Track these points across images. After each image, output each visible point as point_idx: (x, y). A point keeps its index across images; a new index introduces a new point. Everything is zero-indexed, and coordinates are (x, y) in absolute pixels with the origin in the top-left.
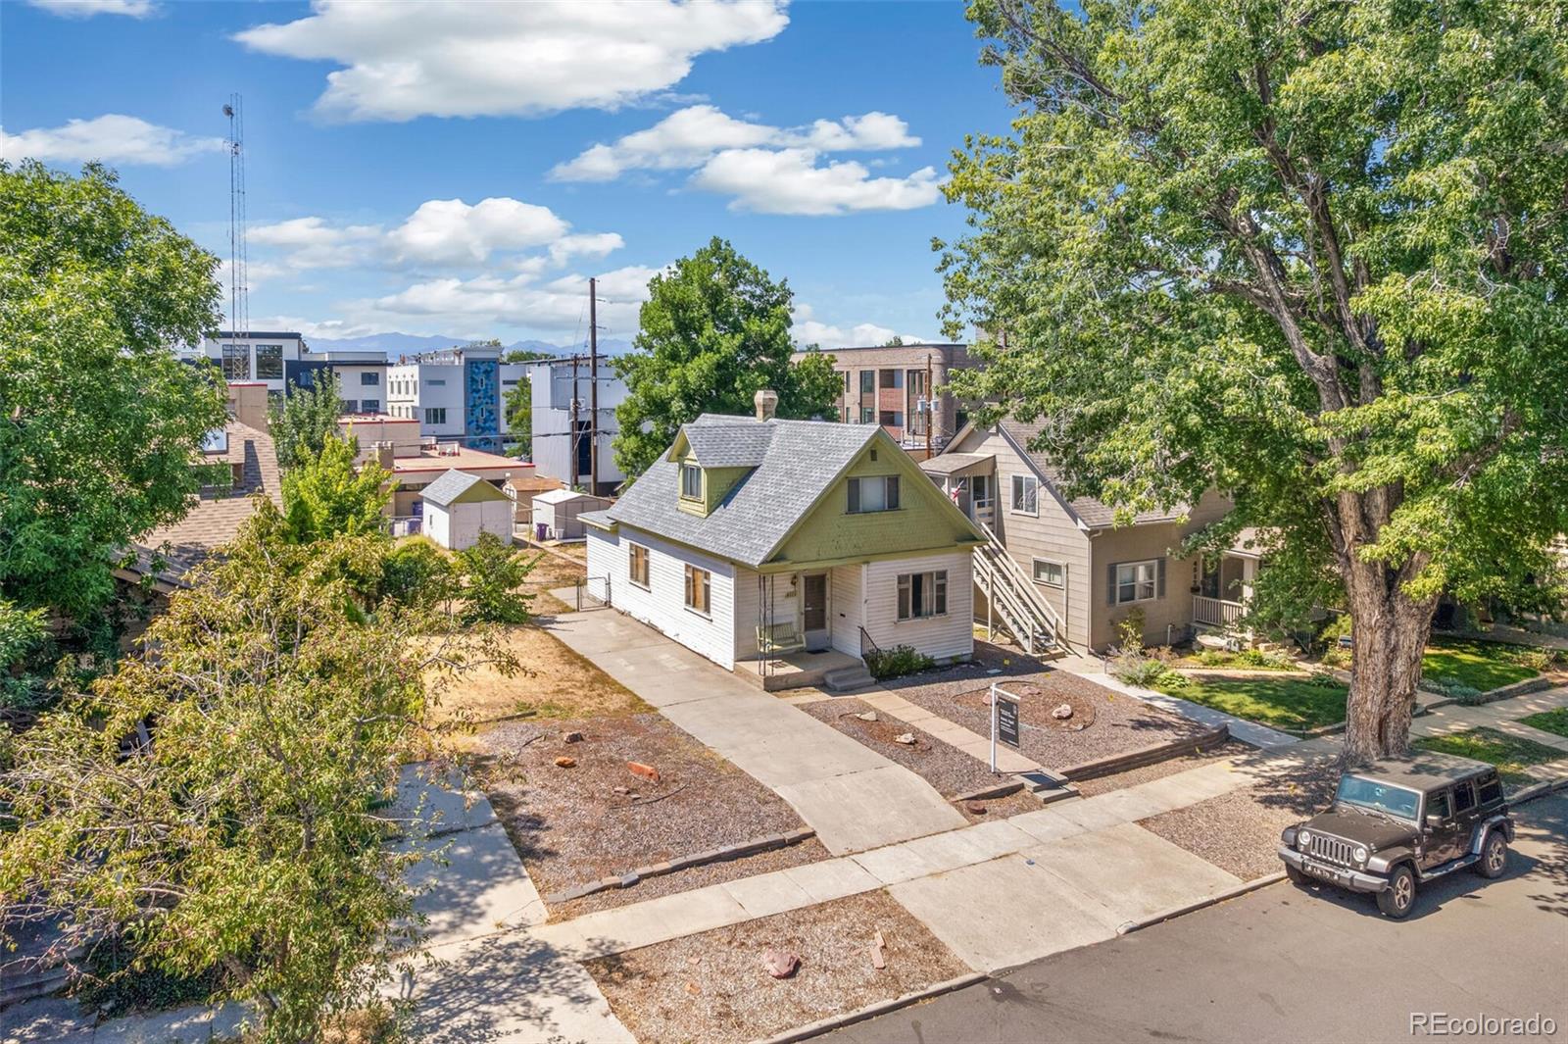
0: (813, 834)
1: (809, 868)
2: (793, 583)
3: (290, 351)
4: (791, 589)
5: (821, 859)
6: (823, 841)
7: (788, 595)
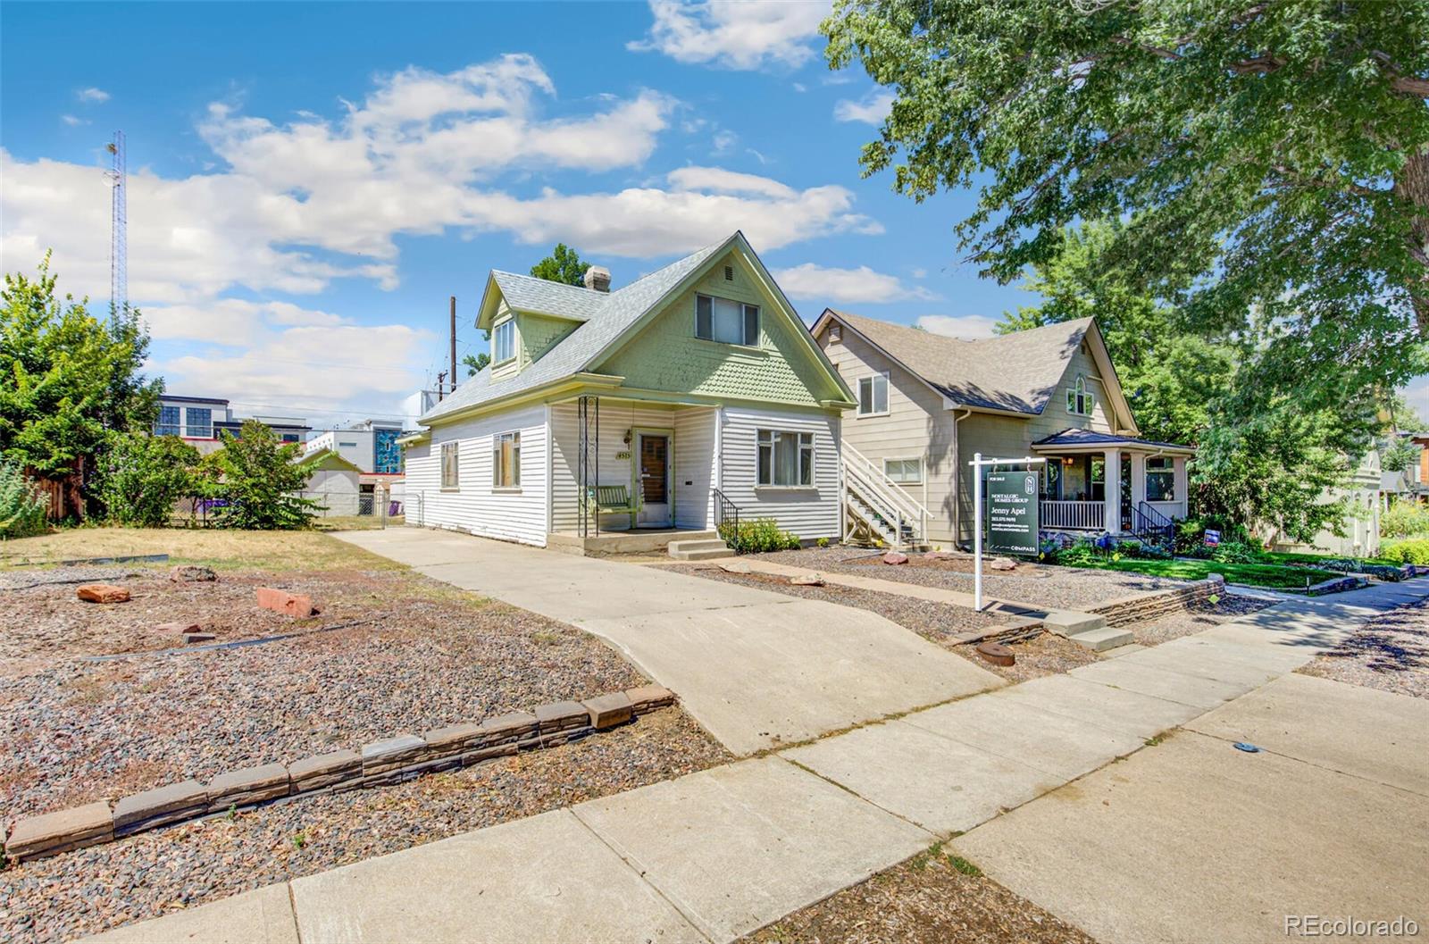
0: (670, 701)
1: (666, 792)
2: (627, 441)
3: (218, 415)
4: (624, 448)
5: (700, 765)
6: (699, 718)
7: (620, 455)
